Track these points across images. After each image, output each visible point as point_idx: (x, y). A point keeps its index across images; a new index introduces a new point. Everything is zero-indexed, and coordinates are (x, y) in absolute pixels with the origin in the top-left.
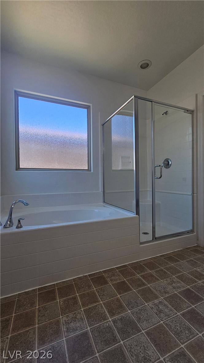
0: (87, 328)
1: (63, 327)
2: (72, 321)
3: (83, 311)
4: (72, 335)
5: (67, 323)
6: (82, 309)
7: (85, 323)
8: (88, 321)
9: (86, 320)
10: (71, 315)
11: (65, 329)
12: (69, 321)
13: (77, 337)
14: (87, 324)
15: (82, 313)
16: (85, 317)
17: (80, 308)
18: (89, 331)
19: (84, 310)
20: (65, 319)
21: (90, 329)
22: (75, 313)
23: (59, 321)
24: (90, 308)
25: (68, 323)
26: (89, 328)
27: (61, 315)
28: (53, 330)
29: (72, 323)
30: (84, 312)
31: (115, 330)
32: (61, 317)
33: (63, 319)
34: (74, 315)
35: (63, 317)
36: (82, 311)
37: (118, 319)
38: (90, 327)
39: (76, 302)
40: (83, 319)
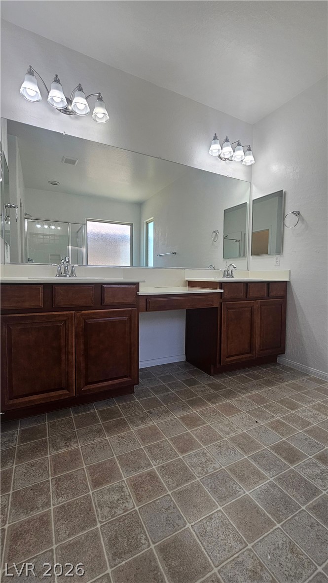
0: (93, 493)
1: (129, 493)
2: (117, 501)
3: (98, 521)
4: (115, 483)
5: (125, 499)
6: (99, 525)
7: (96, 500)
8: (90, 503)
9: (94, 505)
10: (120, 512)
11: (126, 490)
12: (121, 502)
13: (108, 482)
14: (92, 498)
15: (100, 516)
16: (95, 510)
17: (104, 529)
18: (90, 489)
19: (96, 524)
20: (130, 506)
21: (89, 491)
22: (113, 516)
23: (137, 502)
24: (83, 529)
25: (122, 498)
26: (91, 493)
27: (137, 513)
28: (144, 488)
29: (116, 499)
30: (95, 520)
31: (52, 492)
32: (137, 508)
33: (132, 505)
34: (115, 513)
35: (133, 508)
36: (101, 522)
37: (38, 509)
38: (89, 495)
39: (113, 542)
40: (99, 505)
